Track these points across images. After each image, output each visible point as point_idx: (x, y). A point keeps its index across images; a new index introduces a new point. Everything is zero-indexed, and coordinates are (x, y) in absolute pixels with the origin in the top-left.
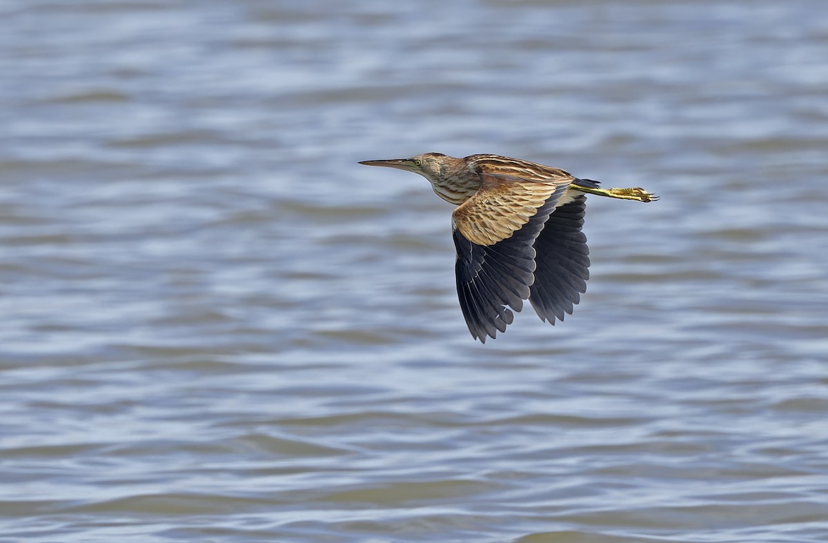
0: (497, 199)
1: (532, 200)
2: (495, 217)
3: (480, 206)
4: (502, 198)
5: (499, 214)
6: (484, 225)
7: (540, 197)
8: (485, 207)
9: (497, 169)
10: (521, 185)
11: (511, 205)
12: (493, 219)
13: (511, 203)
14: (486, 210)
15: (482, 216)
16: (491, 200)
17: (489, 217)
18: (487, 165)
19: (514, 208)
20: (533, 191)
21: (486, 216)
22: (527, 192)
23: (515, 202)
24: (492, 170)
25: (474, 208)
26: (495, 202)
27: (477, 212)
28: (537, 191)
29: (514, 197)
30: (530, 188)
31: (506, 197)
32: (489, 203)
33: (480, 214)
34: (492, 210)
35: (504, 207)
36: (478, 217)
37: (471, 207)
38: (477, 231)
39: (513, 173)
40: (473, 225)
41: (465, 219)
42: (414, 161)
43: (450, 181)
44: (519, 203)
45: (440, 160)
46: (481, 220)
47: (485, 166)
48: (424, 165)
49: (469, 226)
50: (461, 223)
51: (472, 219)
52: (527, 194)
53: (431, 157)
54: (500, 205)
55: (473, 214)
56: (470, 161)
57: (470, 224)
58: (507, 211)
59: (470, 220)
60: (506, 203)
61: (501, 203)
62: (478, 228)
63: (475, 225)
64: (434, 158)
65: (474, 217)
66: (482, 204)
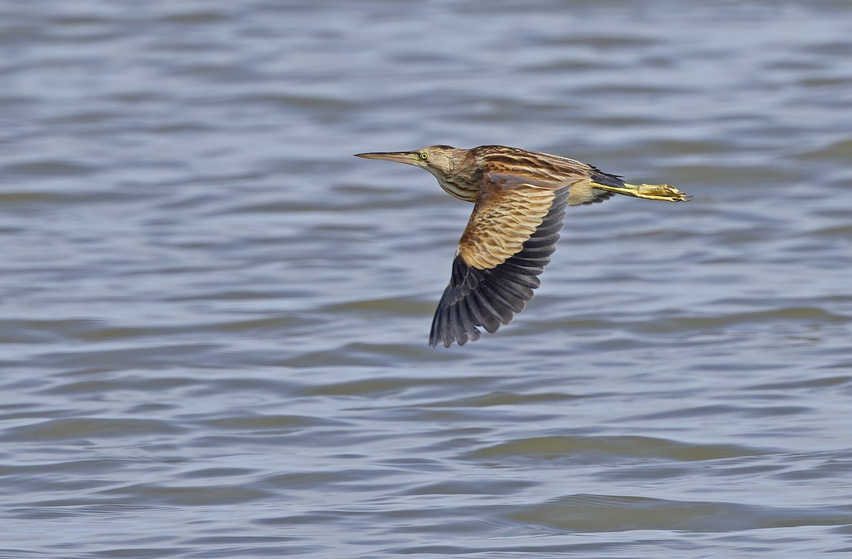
0: (497, 210)
1: (531, 209)
2: (502, 230)
3: (483, 223)
4: (502, 207)
5: (505, 226)
7: (540, 205)
8: (489, 221)
9: (507, 169)
11: (514, 214)
12: (502, 233)
13: (512, 210)
14: (492, 224)
15: (489, 233)
16: (491, 213)
17: (497, 232)
19: (518, 217)
20: (531, 198)
21: (494, 230)
22: (524, 198)
23: (517, 210)
25: (479, 228)
26: (497, 213)
27: (483, 230)
28: (535, 198)
29: (514, 203)
31: (505, 205)
32: (491, 217)
33: (487, 231)
34: (497, 223)
35: (509, 217)
36: (486, 235)
37: (474, 227)
38: (484, 253)
39: (524, 175)
40: (480, 248)
41: (472, 244)
42: (419, 154)
43: (460, 178)
44: (521, 211)
45: (448, 153)
46: (489, 238)
47: (493, 166)
48: (431, 158)
49: (475, 250)
50: (466, 250)
51: (479, 241)
52: (525, 202)
53: (439, 150)
54: (503, 215)
55: (479, 234)
56: (479, 155)
57: (477, 248)
58: (512, 221)
59: (476, 244)
60: (508, 212)
61: (504, 213)
62: (485, 249)
63: (483, 247)
64: (442, 151)
65: (481, 237)
66: (483, 220)
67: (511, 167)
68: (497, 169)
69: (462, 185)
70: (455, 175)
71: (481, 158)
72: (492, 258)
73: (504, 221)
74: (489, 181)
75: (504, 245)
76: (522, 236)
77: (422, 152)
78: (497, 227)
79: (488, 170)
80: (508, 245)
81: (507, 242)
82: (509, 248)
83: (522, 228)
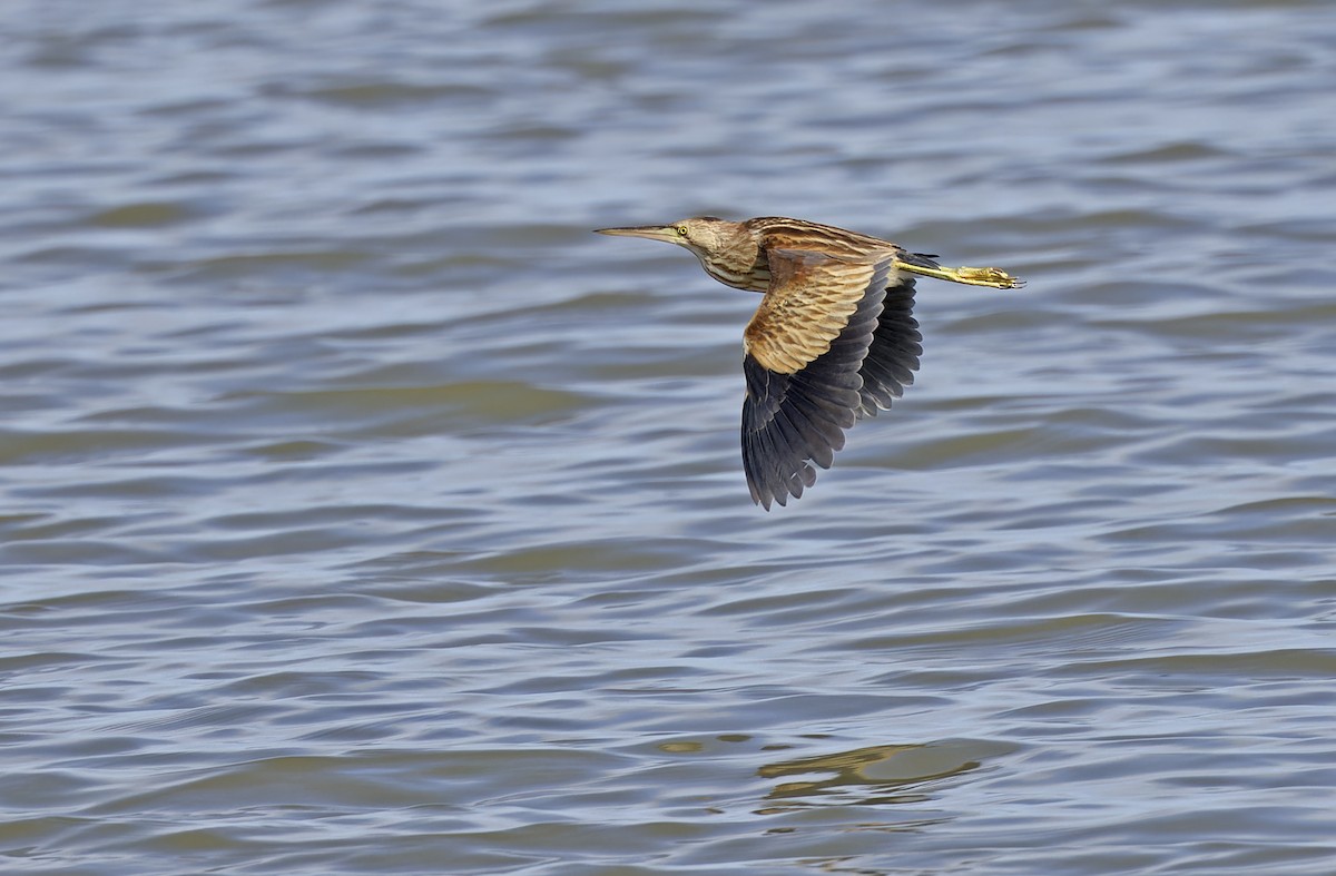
0: (798, 296)
1: (844, 292)
2: (801, 324)
3: (779, 312)
4: (805, 293)
5: (807, 319)
6: (790, 341)
7: (856, 285)
8: (785, 311)
9: (795, 243)
10: (825, 269)
11: (819, 302)
12: (801, 328)
13: (818, 299)
14: (788, 316)
15: (785, 327)
16: (790, 300)
17: (795, 327)
19: (825, 307)
20: (844, 278)
21: (790, 324)
22: (835, 280)
23: (825, 297)
24: (788, 245)
25: (771, 318)
26: (797, 301)
27: (777, 322)
28: (850, 276)
29: (821, 288)
30: (838, 273)
31: (809, 290)
32: (789, 305)
33: (781, 324)
34: (797, 315)
35: (811, 307)
36: (780, 330)
37: (766, 316)
38: (780, 353)
39: (818, 249)
40: (773, 344)
41: (762, 338)
42: (677, 229)
43: (728, 258)
44: (830, 298)
45: (714, 226)
46: (783, 334)
47: (775, 239)
48: (693, 234)
49: (767, 347)
50: (756, 345)
51: (771, 335)
52: (836, 284)
53: (702, 223)
54: (805, 305)
55: (772, 327)
56: (754, 228)
57: (769, 344)
59: (768, 338)
60: (811, 301)
61: (805, 301)
62: (779, 347)
63: (777, 343)
64: (706, 224)
65: (773, 331)
66: (779, 308)
67: (799, 239)
68: (781, 242)
69: (732, 266)
70: (724, 254)
71: (758, 231)
72: (791, 358)
73: (805, 313)
74: (779, 258)
75: (805, 342)
76: (830, 331)
77: (680, 225)
78: (795, 320)
79: (771, 246)
80: (811, 343)
81: (810, 339)
82: (812, 347)
83: (831, 319)
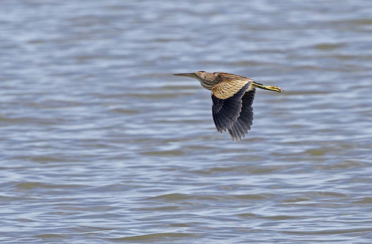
0: (227, 84)
2: (227, 89)
3: (221, 86)
5: (228, 89)
6: (223, 92)
7: (243, 84)
9: (226, 76)
10: (235, 80)
13: (232, 85)
14: (223, 87)
15: (222, 89)
18: (222, 74)
19: (234, 87)
20: (240, 82)
21: (224, 89)
23: (234, 85)
25: (219, 87)
28: (242, 82)
29: (233, 83)
31: (230, 83)
32: (225, 85)
35: (230, 86)
36: (221, 90)
38: (221, 95)
41: (216, 91)
42: (194, 74)
44: (236, 85)
45: (204, 73)
46: (222, 91)
48: (198, 75)
50: (215, 93)
53: (201, 73)
56: (216, 74)
58: (231, 88)
59: (218, 92)
62: (221, 93)
65: (219, 90)
70: (206, 80)
73: (228, 87)
76: (234, 92)
79: (220, 76)
82: (229, 94)
